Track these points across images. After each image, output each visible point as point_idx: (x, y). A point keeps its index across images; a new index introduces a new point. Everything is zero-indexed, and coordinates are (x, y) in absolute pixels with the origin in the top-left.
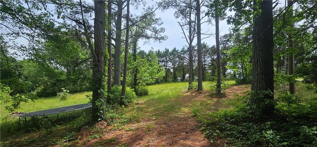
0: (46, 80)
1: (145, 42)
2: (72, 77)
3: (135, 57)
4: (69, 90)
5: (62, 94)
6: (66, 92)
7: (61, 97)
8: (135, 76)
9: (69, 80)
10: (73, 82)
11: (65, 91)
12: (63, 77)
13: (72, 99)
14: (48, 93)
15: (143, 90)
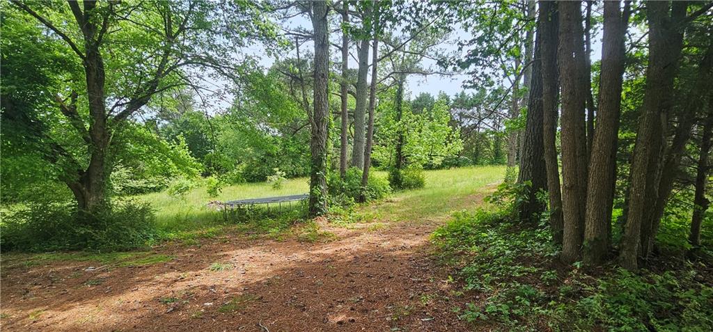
0: (251, 152)
1: (419, 81)
2: (292, 149)
3: (399, 113)
4: (286, 172)
5: (274, 178)
6: (281, 175)
7: (272, 184)
8: (399, 149)
9: (286, 153)
10: (293, 157)
11: (280, 173)
12: (278, 149)
13: (291, 187)
14: (253, 176)
15: (413, 178)
